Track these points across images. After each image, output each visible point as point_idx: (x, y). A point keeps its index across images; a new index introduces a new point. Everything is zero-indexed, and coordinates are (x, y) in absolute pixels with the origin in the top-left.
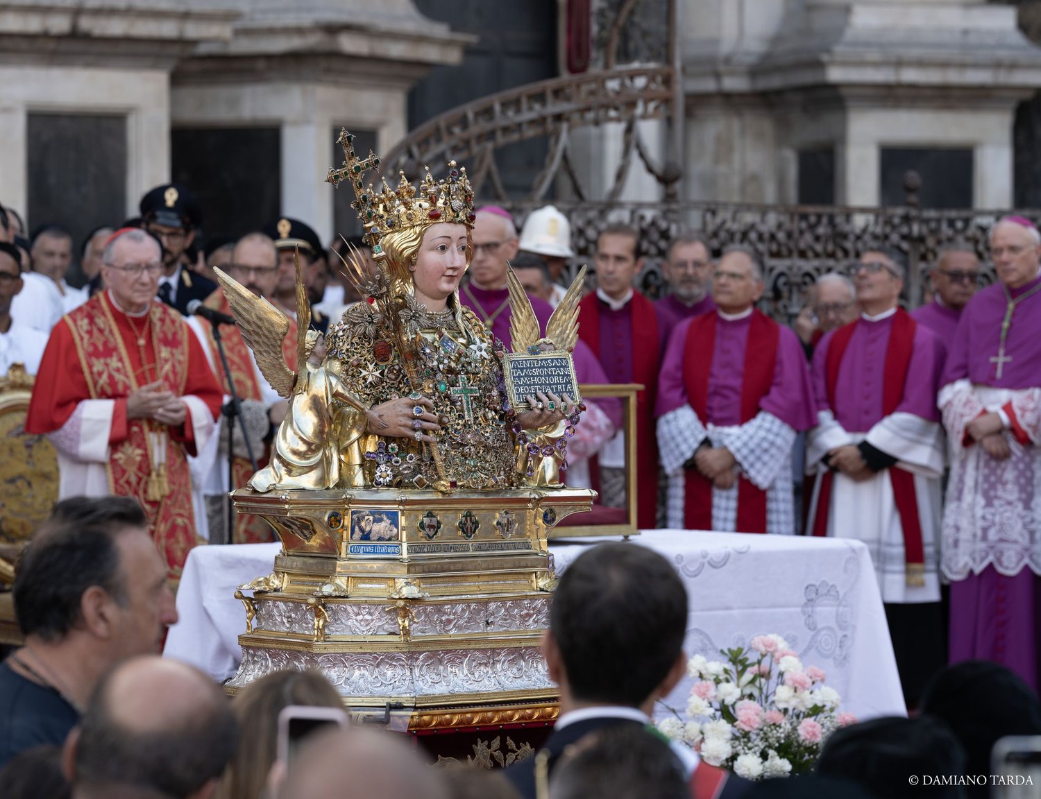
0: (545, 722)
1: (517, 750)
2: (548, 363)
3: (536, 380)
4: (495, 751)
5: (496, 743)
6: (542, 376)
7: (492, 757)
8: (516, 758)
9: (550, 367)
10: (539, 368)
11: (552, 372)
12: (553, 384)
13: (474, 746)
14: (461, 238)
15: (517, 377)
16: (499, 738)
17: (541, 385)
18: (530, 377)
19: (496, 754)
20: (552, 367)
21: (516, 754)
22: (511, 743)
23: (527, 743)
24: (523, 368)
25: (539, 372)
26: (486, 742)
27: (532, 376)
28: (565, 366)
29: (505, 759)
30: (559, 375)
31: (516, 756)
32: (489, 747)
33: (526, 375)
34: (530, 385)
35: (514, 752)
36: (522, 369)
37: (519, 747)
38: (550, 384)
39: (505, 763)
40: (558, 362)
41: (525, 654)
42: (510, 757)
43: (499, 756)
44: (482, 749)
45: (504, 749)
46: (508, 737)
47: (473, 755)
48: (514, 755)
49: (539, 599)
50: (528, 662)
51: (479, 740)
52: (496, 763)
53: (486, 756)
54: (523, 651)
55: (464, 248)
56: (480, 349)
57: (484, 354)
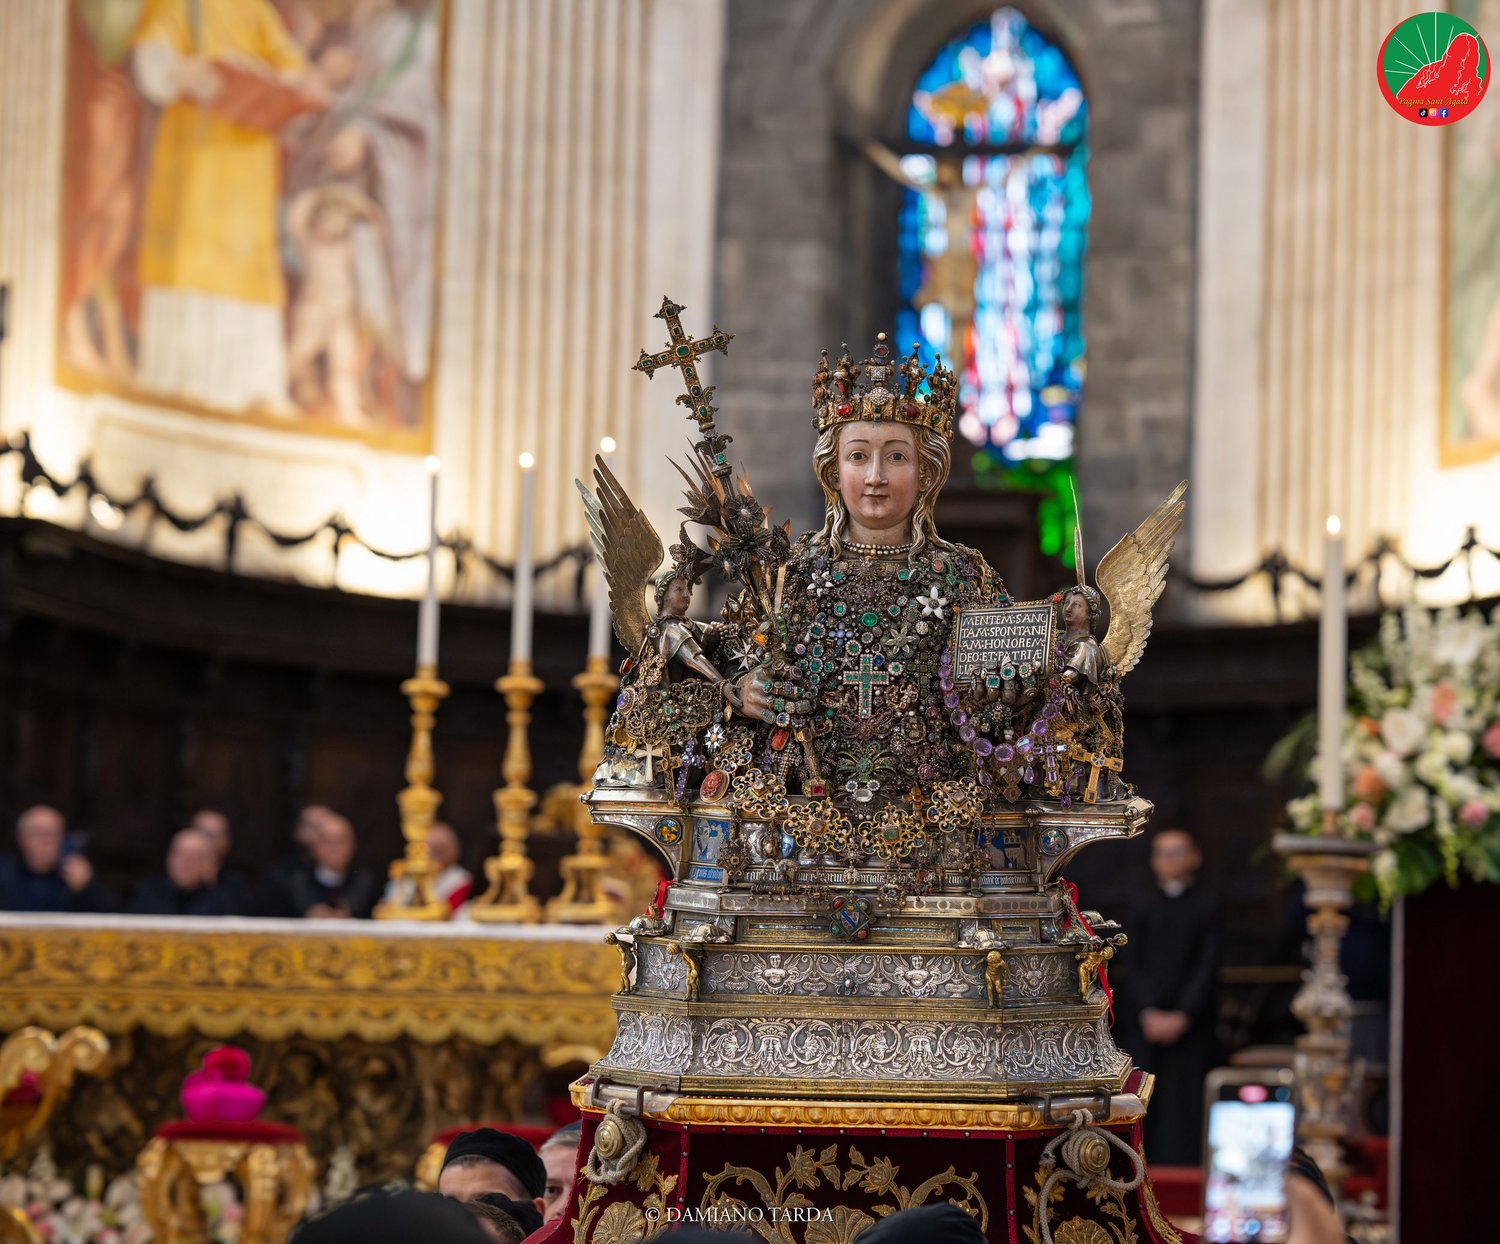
0: (923, 1130)
1: (865, 1167)
2: (1016, 619)
3: (992, 644)
4: (827, 1165)
5: (830, 1153)
6: (1001, 638)
7: (819, 1173)
8: (863, 1178)
9: (1018, 625)
10: (1001, 626)
11: (1017, 632)
12: (1015, 650)
13: (789, 1154)
14: (888, 442)
15: (966, 639)
16: (835, 1146)
17: (997, 651)
18: (984, 638)
19: (825, 1169)
20: (1021, 625)
21: (863, 1172)
22: (855, 1156)
23: (888, 1160)
24: (980, 626)
25: (998, 633)
26: (812, 1151)
27: (989, 638)
28: (1041, 624)
29: (842, 1178)
30: (1027, 636)
31: (863, 1176)
32: (816, 1158)
33: (979, 637)
34: (982, 651)
35: (860, 1168)
36: (975, 629)
37: (870, 1163)
38: (1010, 650)
39: (842, 1182)
40: (1031, 617)
41: (903, 1031)
42: (853, 1176)
43: (832, 1173)
44: (802, 1165)
45: (843, 1163)
46: (852, 1147)
47: (786, 1168)
48: (859, 1174)
49: (937, 956)
50: (906, 1042)
51: (799, 1148)
52: (826, 1184)
53: (810, 1172)
54: (900, 1026)
55: (898, 457)
56: (935, 605)
57: (939, 612)
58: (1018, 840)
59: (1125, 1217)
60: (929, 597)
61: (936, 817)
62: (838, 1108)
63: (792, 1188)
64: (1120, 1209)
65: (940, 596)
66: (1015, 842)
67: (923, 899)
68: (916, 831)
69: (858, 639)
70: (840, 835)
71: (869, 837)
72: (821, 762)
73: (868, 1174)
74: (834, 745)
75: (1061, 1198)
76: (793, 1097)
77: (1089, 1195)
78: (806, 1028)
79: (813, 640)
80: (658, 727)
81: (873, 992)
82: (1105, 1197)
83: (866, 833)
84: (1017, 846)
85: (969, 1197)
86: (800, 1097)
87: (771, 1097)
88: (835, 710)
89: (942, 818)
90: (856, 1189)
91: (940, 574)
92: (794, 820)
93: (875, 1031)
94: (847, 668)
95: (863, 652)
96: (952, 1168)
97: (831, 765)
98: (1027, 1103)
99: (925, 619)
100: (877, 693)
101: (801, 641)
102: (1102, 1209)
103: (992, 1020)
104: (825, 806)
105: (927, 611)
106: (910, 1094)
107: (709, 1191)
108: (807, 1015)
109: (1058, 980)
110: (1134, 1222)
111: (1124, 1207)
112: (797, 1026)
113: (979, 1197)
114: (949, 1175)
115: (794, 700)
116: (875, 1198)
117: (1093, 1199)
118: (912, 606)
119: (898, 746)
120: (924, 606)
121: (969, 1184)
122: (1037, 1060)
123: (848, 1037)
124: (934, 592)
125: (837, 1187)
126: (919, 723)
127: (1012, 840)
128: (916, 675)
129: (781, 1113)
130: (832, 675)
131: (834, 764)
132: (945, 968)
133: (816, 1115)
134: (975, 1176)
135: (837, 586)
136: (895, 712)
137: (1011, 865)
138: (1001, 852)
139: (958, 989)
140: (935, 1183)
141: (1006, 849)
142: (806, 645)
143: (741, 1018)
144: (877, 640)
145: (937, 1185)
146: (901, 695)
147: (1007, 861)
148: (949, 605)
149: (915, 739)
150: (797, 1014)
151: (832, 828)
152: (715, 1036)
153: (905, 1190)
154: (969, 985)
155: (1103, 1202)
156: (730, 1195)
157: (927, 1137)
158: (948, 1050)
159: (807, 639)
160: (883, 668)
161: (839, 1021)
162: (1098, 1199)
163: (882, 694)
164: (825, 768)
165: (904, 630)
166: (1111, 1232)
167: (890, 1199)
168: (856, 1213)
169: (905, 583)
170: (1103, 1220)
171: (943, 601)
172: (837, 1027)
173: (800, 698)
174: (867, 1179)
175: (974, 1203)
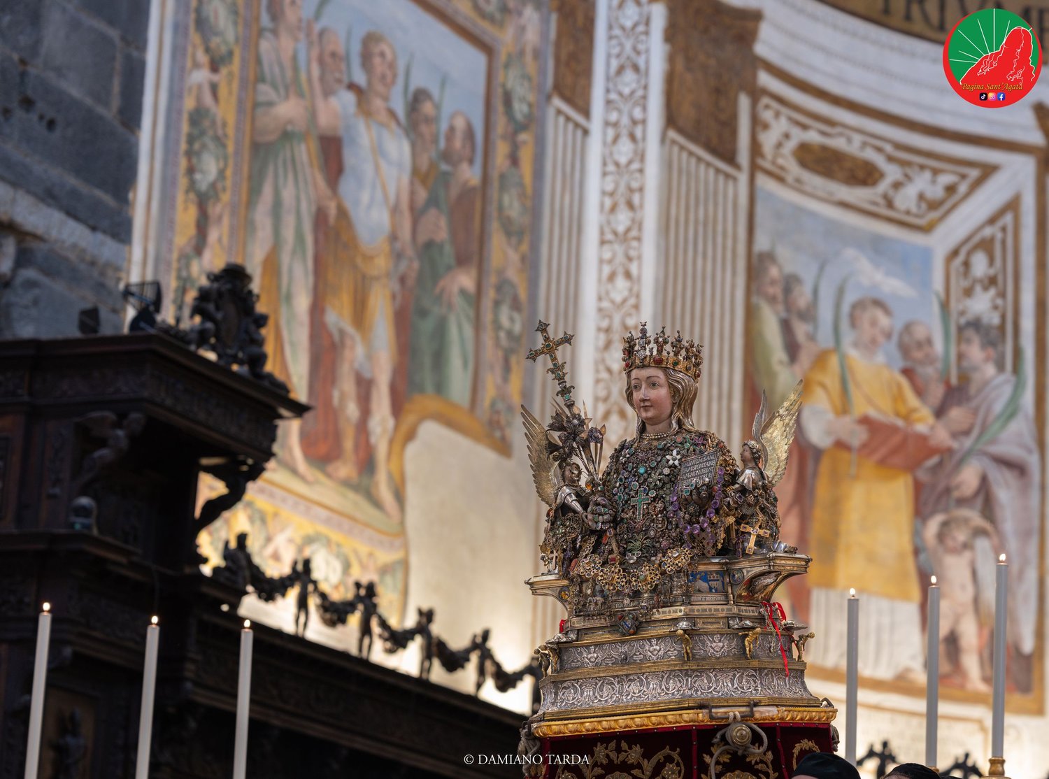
0: (654, 729)
1: (629, 750)
4: (611, 751)
5: (613, 744)
7: (608, 756)
8: (627, 757)
10: (698, 464)
13: (594, 747)
14: (648, 378)
16: (615, 741)
19: (610, 753)
22: (624, 745)
23: (638, 745)
25: (696, 468)
26: (605, 744)
29: (618, 757)
32: (606, 748)
35: (626, 751)
37: (630, 748)
40: (710, 457)
41: (646, 678)
42: (622, 756)
43: (613, 755)
44: (600, 751)
45: (619, 750)
46: (623, 741)
47: (593, 755)
48: (626, 754)
49: (662, 638)
50: (648, 684)
51: (599, 744)
52: (611, 761)
53: (603, 755)
54: (645, 676)
55: (654, 385)
56: (674, 460)
57: (677, 463)
58: (717, 577)
59: (771, 771)
60: (672, 455)
61: (666, 567)
62: (612, 720)
63: (596, 764)
64: (768, 767)
65: (677, 454)
66: (715, 578)
67: (660, 610)
68: (656, 575)
69: (637, 481)
70: (623, 582)
71: (635, 581)
72: (619, 547)
73: (629, 754)
74: (625, 536)
75: (728, 761)
76: (594, 717)
77: (748, 760)
78: (603, 682)
79: (620, 485)
80: (557, 540)
81: (636, 660)
82: (758, 760)
83: (634, 578)
84: (718, 580)
85: (675, 761)
86: (597, 717)
87: (584, 718)
88: (627, 518)
89: (669, 567)
90: (624, 762)
91: (680, 443)
92: (602, 576)
93: (634, 680)
94: (633, 497)
95: (640, 487)
96: (668, 747)
97: (624, 548)
98: (701, 709)
99: (670, 467)
100: (645, 507)
101: (616, 487)
102: (756, 767)
103: (685, 668)
104: (616, 567)
105: (671, 462)
106: (645, 709)
107: (559, 770)
108: (602, 675)
109: (734, 648)
110: (777, 774)
111: (770, 766)
112: (599, 681)
113: (680, 761)
114: (667, 751)
115: (603, 515)
116: (633, 767)
117: (751, 762)
118: (664, 462)
119: (652, 533)
120: (669, 460)
121: (675, 755)
122: (715, 688)
123: (622, 685)
124: (675, 452)
125: (615, 762)
126: (663, 520)
127: (714, 577)
128: (664, 496)
129: (588, 726)
130: (626, 502)
131: (625, 546)
132: (667, 643)
133: (605, 725)
134: (678, 749)
135: (631, 456)
136: (652, 516)
137: (714, 591)
138: (707, 585)
139: (673, 654)
140: (659, 756)
141: (710, 582)
142: (618, 488)
143: (574, 680)
144: (645, 480)
145: (661, 757)
146: (655, 507)
147: (711, 589)
148: (681, 459)
149: (660, 528)
150: (598, 675)
151: (618, 578)
152: (564, 690)
153: (646, 761)
154: (678, 651)
155: (757, 763)
156: (568, 772)
157: (656, 732)
158: (667, 686)
159: (618, 485)
160: (647, 494)
161: (617, 676)
162: (753, 762)
163: (647, 508)
164: (621, 549)
165: (657, 474)
167: (639, 766)
169: (661, 449)
170: (755, 772)
171: (679, 457)
172: (617, 680)
173: (605, 514)
174: (629, 756)
175: (678, 765)
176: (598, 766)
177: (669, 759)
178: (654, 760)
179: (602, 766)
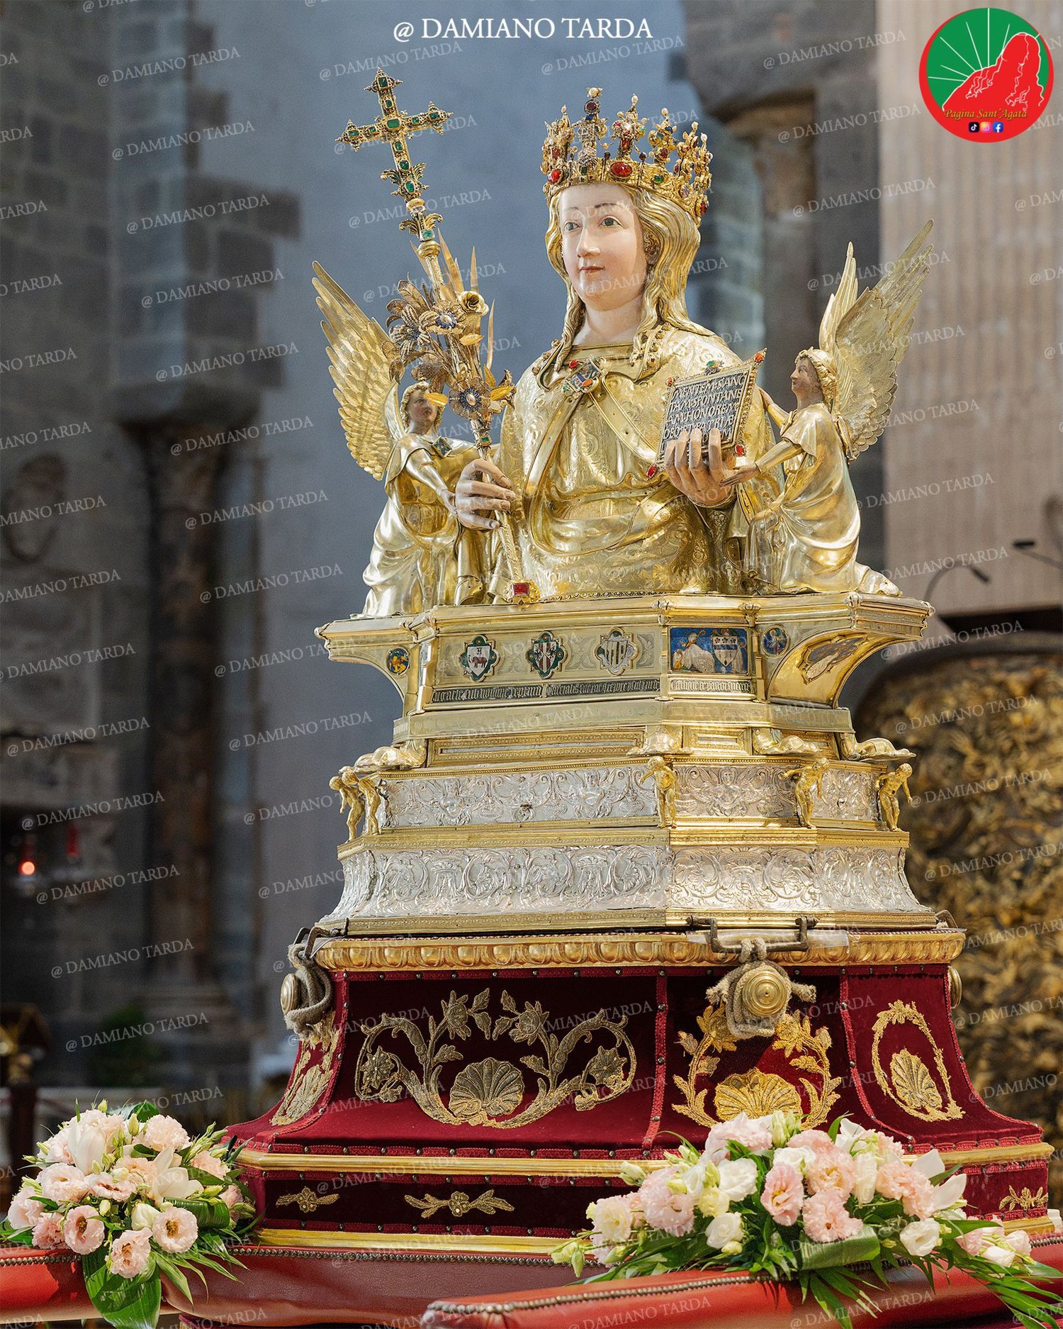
1: (516, 1013)
2: (717, 385)
3: (693, 415)
4: (479, 1012)
5: (481, 999)
6: (702, 407)
7: (471, 1022)
8: (513, 1028)
9: (718, 391)
10: (704, 394)
11: (716, 398)
12: (711, 418)
13: (442, 1002)
14: (597, 206)
15: (672, 413)
16: (487, 990)
17: (696, 422)
18: (687, 409)
19: (477, 1017)
20: (720, 390)
21: (514, 1019)
22: (507, 1002)
23: (538, 1005)
24: (685, 398)
25: (700, 402)
26: (465, 998)
27: (691, 409)
28: (737, 386)
29: (493, 1027)
30: (723, 402)
31: (514, 1024)
32: (469, 1005)
33: (684, 409)
34: (683, 424)
35: (511, 1015)
36: (682, 401)
37: (521, 1008)
38: (707, 419)
39: (492, 1031)
40: (730, 381)
42: (502, 1025)
43: (484, 1022)
44: (453, 1012)
45: (495, 1010)
46: (504, 992)
47: (439, 1017)
48: (510, 1022)
51: (454, 994)
52: (477, 1033)
53: (460, 1021)
55: (609, 222)
59: (826, 1074)
63: (444, 1039)
73: (518, 1021)
75: (732, 1047)
77: (777, 1045)
82: (799, 1049)
85: (618, 1045)
90: (505, 1037)
96: (602, 1011)
102: (792, 1063)
107: (366, 1046)
110: (839, 1080)
111: (827, 1061)
112: (469, 858)
113: (628, 1045)
114: (598, 1019)
116: (524, 1049)
117: (782, 1051)
121: (618, 1030)
123: (519, 869)
125: (487, 1037)
129: (429, 957)
133: (463, 956)
140: (583, 1030)
145: (586, 1033)
153: (553, 1039)
155: (796, 1054)
156: (385, 1049)
162: (788, 1052)
166: (801, 1090)
167: (538, 1049)
168: (504, 1065)
170: (792, 1075)
174: (518, 1025)
175: (623, 1052)
176: (450, 1043)
177: (603, 1038)
178: (570, 1039)
179: (457, 1042)
